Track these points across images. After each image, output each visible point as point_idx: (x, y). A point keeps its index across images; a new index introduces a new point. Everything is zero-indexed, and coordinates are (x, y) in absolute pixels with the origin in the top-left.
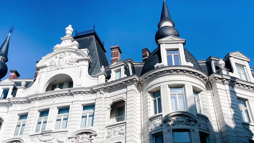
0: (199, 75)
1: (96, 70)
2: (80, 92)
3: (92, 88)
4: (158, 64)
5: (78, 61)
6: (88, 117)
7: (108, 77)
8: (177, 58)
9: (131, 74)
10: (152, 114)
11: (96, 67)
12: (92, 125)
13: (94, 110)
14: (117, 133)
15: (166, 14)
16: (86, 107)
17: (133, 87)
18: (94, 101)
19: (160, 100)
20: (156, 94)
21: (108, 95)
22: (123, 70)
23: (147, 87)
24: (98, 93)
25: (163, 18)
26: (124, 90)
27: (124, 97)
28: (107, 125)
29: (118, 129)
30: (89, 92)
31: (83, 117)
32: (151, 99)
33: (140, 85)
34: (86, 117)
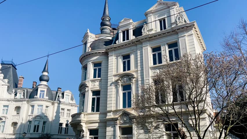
0: (49, 101)
1: (11, 89)
2: (2, 100)
3: (8, 100)
4: (36, 96)
5: (3, 85)
6: (5, 110)
7: (16, 95)
8: (43, 94)
9: (25, 98)
10: (30, 114)
11: (11, 87)
12: (6, 114)
13: (8, 108)
14: (16, 119)
15: (46, 69)
16: (4, 106)
17: (25, 102)
18: (8, 105)
19: (33, 109)
20: (33, 106)
21: (15, 103)
22: (22, 94)
23: (30, 103)
24: (10, 102)
25: (44, 71)
26: (21, 103)
27: (21, 105)
28: (12, 115)
29: (16, 117)
30: (7, 100)
31: (3, 110)
32: (31, 108)
33: (28, 102)
34: (4, 110)
